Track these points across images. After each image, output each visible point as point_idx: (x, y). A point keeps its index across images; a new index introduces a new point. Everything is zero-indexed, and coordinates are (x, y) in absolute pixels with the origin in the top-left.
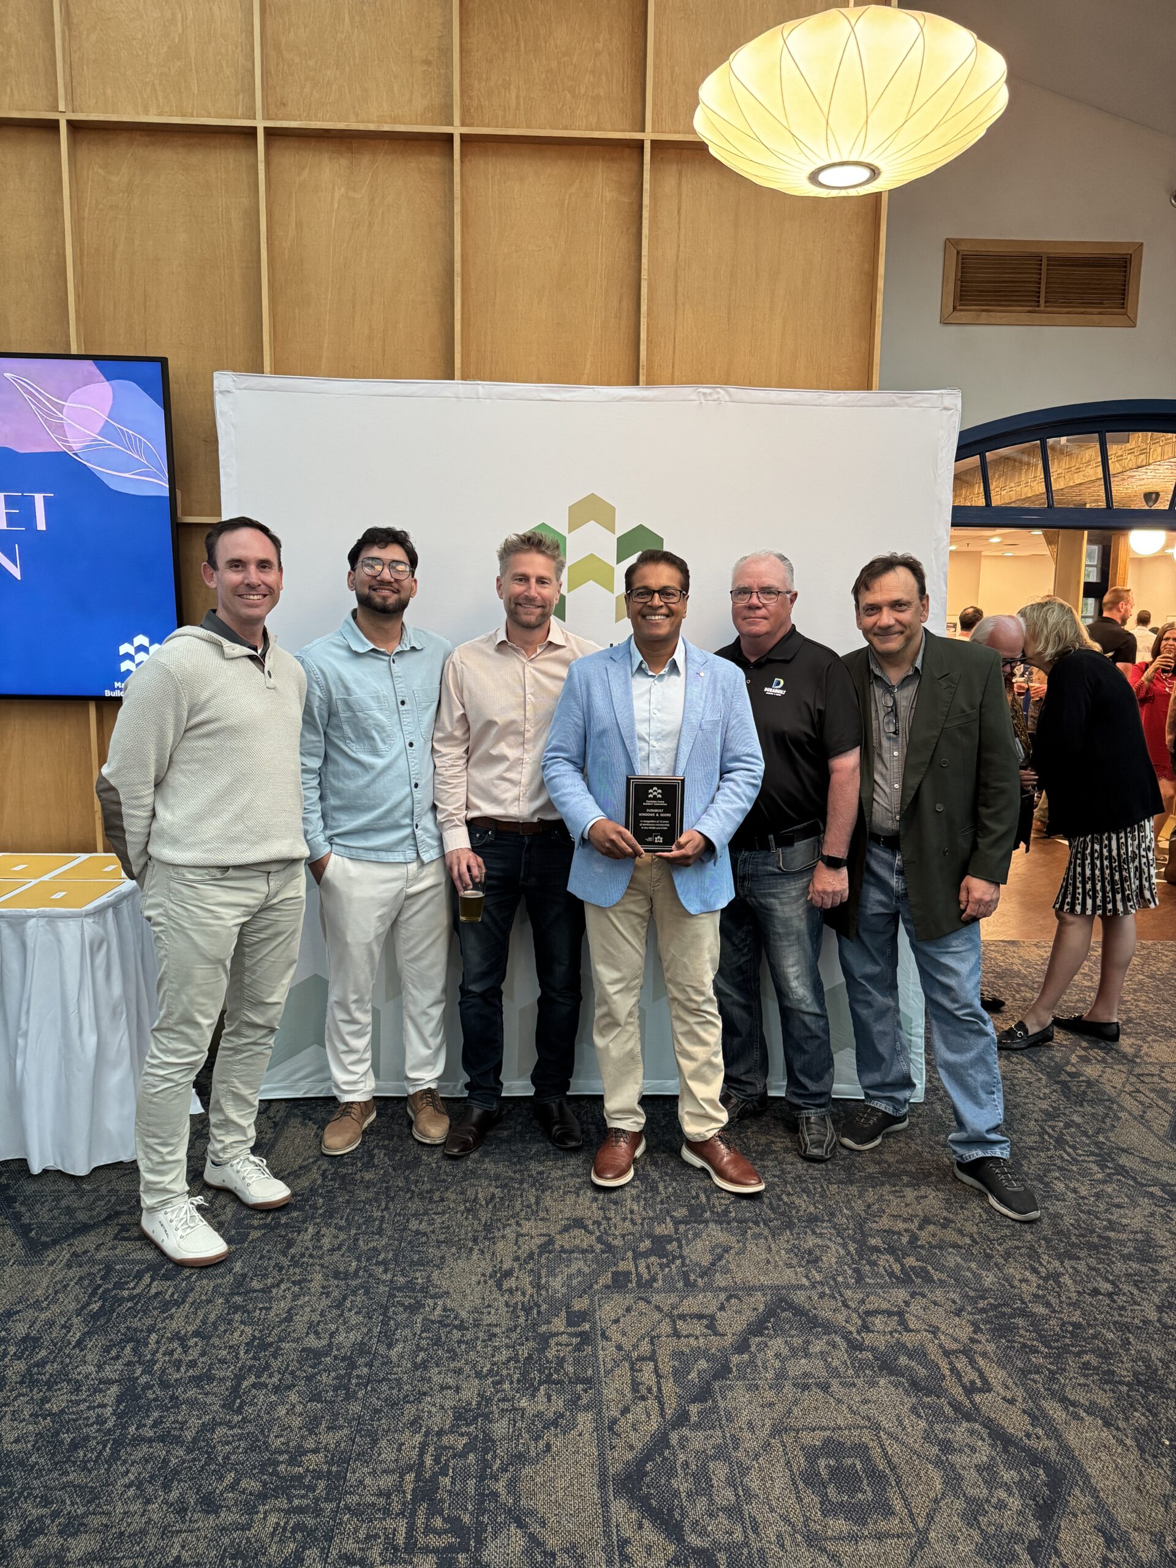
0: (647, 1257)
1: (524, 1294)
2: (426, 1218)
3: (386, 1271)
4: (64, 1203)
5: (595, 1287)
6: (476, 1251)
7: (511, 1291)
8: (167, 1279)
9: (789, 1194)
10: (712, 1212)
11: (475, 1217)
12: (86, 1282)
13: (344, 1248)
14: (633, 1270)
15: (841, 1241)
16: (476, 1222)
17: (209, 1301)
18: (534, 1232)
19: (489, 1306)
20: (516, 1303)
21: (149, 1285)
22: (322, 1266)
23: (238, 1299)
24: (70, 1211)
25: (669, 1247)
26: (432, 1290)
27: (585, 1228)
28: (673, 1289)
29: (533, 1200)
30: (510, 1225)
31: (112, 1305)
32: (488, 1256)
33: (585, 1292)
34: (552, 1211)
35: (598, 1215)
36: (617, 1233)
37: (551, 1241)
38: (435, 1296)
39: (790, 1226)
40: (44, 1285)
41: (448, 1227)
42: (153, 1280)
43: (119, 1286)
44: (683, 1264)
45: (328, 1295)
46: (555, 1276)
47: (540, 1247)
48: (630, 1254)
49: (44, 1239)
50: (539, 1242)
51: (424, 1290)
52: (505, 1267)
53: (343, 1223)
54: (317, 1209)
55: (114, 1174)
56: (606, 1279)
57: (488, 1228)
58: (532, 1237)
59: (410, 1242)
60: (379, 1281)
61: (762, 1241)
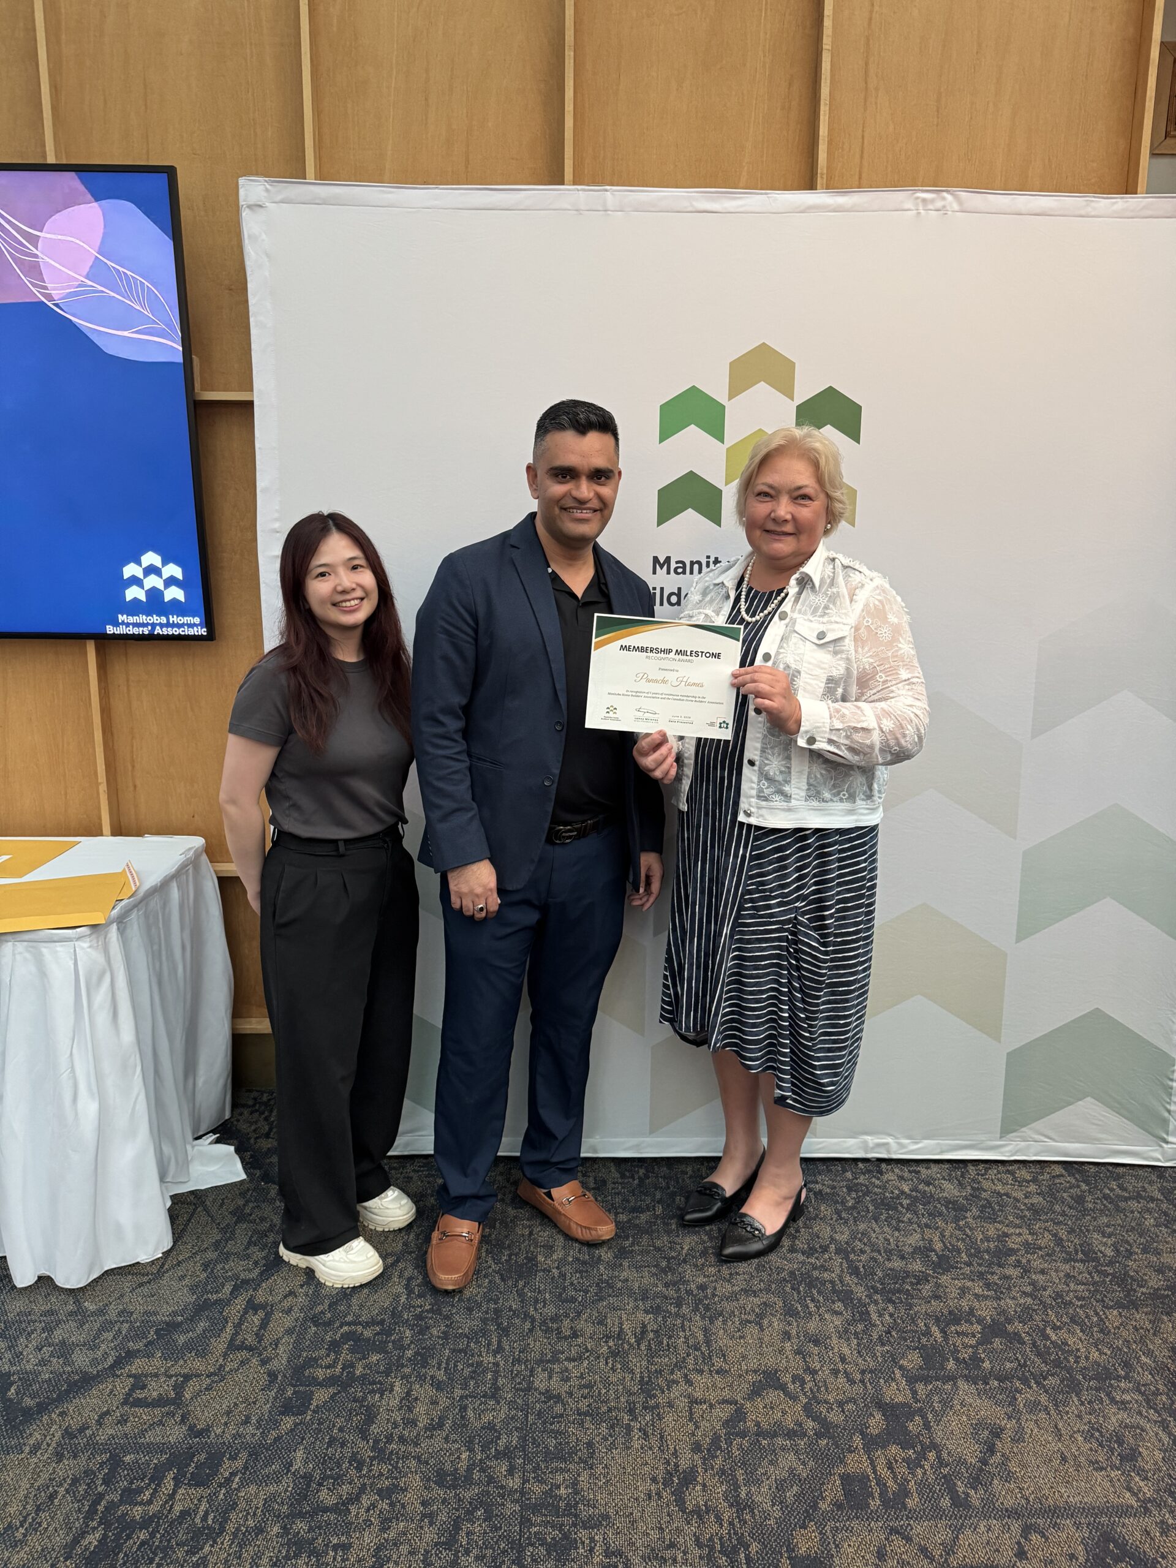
0: (884, 1447)
1: (719, 1519)
2: (556, 1367)
3: (511, 1471)
4: (58, 1334)
5: (823, 1506)
6: (636, 1434)
7: (699, 1513)
8: (198, 1485)
9: (1055, 1328)
10: (957, 1359)
11: (626, 1367)
12: (82, 1488)
13: (448, 1424)
14: (869, 1470)
15: (1155, 1417)
16: (628, 1377)
17: (260, 1530)
18: (712, 1397)
19: (672, 1545)
20: (711, 1539)
21: (172, 1496)
22: (418, 1458)
23: (300, 1526)
24: (65, 1350)
25: (911, 1426)
26: (585, 1512)
27: (783, 1388)
28: (937, 1514)
29: (701, 1337)
30: (676, 1382)
31: (118, 1537)
32: (654, 1441)
33: (809, 1517)
34: (731, 1356)
35: (796, 1365)
36: (831, 1398)
37: (740, 1414)
38: (590, 1524)
39: (1073, 1387)
40: (22, 1493)
41: (589, 1386)
42: (177, 1486)
43: (130, 1496)
44: (941, 1463)
45: (431, 1517)
46: (758, 1482)
47: (726, 1424)
48: (857, 1440)
49: (28, 1402)
50: (725, 1416)
51: (571, 1509)
52: (684, 1464)
53: (441, 1375)
54: (403, 1348)
55: (127, 1283)
56: (833, 1490)
57: (646, 1387)
58: (711, 1406)
59: (540, 1414)
60: (505, 1493)
61: (1042, 1415)
